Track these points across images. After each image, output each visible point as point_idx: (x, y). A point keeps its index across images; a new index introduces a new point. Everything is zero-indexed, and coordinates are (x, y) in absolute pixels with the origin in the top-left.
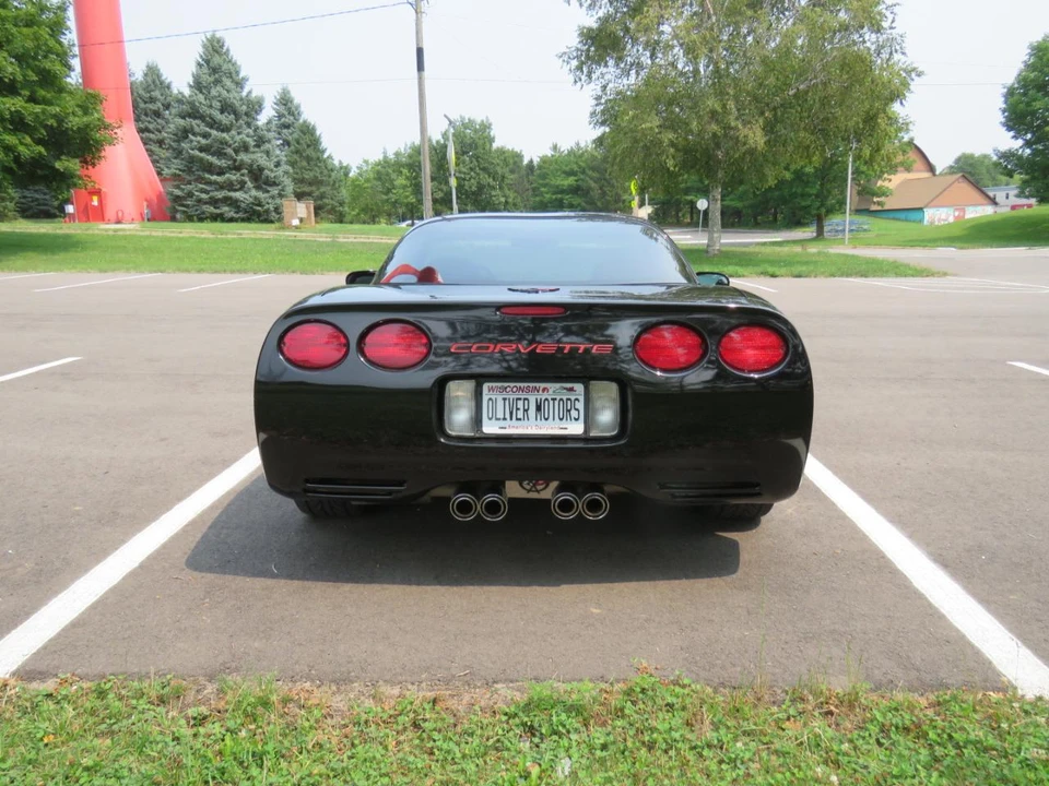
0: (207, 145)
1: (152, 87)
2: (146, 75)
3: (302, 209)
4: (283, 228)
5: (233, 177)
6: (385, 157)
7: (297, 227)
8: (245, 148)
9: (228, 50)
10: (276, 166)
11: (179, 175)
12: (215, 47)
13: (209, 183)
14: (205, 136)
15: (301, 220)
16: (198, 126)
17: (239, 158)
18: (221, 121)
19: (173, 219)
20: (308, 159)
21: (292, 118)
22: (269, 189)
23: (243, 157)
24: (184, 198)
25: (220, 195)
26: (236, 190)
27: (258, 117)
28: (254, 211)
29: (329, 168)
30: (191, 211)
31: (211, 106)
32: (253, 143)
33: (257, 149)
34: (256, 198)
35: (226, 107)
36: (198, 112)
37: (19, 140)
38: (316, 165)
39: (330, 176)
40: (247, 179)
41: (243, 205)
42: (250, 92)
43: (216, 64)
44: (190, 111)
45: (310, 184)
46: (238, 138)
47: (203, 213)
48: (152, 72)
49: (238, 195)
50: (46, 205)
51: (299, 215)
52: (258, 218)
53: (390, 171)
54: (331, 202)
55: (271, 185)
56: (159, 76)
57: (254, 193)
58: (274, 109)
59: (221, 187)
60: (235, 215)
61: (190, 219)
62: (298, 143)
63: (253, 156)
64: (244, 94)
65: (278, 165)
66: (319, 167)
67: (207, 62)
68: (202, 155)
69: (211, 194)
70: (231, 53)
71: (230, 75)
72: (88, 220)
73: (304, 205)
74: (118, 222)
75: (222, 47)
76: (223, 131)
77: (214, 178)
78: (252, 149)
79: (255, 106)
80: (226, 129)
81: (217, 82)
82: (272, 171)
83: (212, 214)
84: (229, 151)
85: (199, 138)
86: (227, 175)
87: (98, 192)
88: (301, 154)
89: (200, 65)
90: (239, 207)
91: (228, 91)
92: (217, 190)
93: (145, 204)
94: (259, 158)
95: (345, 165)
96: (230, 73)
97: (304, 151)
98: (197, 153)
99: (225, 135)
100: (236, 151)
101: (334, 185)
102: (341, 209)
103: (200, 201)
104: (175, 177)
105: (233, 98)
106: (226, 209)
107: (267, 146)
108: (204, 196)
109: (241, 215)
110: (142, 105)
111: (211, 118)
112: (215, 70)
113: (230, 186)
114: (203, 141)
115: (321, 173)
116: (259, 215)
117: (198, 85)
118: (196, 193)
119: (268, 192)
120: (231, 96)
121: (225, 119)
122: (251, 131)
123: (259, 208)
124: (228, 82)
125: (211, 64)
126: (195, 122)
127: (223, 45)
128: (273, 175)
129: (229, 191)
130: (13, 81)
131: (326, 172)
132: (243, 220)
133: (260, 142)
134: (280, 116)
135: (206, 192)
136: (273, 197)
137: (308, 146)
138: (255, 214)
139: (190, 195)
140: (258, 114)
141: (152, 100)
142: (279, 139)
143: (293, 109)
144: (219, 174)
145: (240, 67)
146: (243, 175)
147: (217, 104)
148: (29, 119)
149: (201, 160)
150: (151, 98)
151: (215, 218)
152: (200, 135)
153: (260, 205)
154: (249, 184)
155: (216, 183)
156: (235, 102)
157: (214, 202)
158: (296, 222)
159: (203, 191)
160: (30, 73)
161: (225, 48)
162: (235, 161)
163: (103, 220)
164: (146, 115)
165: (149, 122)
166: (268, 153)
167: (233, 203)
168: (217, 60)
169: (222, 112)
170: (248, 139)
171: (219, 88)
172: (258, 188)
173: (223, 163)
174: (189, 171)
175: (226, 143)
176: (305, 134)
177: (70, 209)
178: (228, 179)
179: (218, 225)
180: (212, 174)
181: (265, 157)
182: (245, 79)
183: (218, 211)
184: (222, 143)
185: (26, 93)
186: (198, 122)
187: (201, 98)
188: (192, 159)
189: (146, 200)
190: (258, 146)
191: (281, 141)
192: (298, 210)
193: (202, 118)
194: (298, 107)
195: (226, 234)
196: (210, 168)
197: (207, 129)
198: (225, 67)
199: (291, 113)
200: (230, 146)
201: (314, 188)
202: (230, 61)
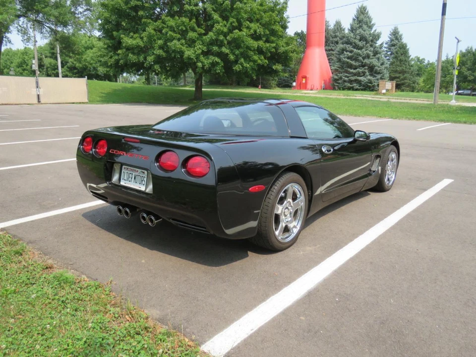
0: (351, 56)
1: (337, 31)
2: (335, 26)
3: (389, 85)
4: (377, 94)
5: (360, 70)
6: (447, 58)
7: (384, 94)
8: (368, 57)
9: (368, 12)
10: (381, 65)
11: (338, 70)
12: (362, 11)
13: (350, 73)
14: (351, 52)
15: (387, 90)
16: (349, 47)
17: (364, 61)
18: (359, 45)
19: (334, 89)
20: (401, 61)
21: (397, 41)
22: (376, 75)
23: (367, 61)
24: (338, 80)
25: (353, 78)
26: (361, 76)
27: (377, 42)
28: (368, 85)
29: (411, 65)
30: (340, 86)
31: (355, 38)
32: (372, 54)
33: (373, 57)
34: (369, 80)
35: (363, 38)
36: (349, 41)
37: (259, 58)
38: (404, 64)
39: (410, 69)
40: (367, 71)
41: (363, 83)
42: (375, 30)
43: (362, 18)
44: (347, 41)
45: (400, 73)
46: (365, 52)
47: (345, 86)
48: (338, 24)
49: (361, 78)
50: (288, 82)
51: (387, 88)
52: (369, 89)
53: (449, 66)
54: (408, 81)
55: (378, 74)
56: (340, 26)
57: (369, 77)
58: (389, 37)
59: (355, 75)
60: (359, 88)
61: (339, 89)
62: (397, 53)
63: (371, 60)
64: (372, 31)
65: (382, 64)
66: (405, 65)
67: (358, 18)
68: (348, 60)
69: (350, 78)
70: (369, 13)
71: (366, 23)
72: (300, 89)
73: (390, 83)
74: (312, 90)
75: (365, 11)
76: (359, 50)
77: (352, 71)
78: (371, 57)
79: (377, 37)
80: (361, 48)
81: (360, 27)
82: (379, 67)
83: (349, 87)
84: (361, 58)
85: (348, 53)
86: (358, 69)
87: (305, 77)
88: (397, 59)
89: (354, 20)
90: (361, 84)
91: (364, 31)
92: (352, 76)
93: (323, 82)
94: (374, 61)
95: (431, 62)
96: (367, 22)
97: (399, 57)
98: (346, 59)
99: (359, 51)
100: (364, 58)
101: (412, 73)
102: (413, 85)
103: (345, 81)
104: (336, 70)
105: (366, 34)
106: (355, 84)
107: (379, 55)
108: (346, 79)
109: (361, 87)
110: (331, 39)
111: (355, 43)
112: (360, 22)
113: (358, 74)
114: (350, 54)
115: (406, 67)
116: (370, 87)
117: (352, 30)
118: (343, 78)
119: (376, 77)
120: (365, 33)
121: (360, 44)
122: (372, 49)
123: (370, 85)
124: (365, 27)
125: (359, 19)
126: (347, 46)
127: (366, 10)
128: (379, 69)
129: (358, 76)
130: (260, 35)
131: (408, 67)
132: (362, 90)
133: (376, 53)
134: (392, 40)
135: (348, 77)
136: (378, 80)
137: (402, 54)
138: (369, 87)
139: (341, 78)
140: (377, 41)
141: (336, 37)
142: (389, 51)
143: (398, 37)
144: (355, 69)
145: (372, 19)
146: (365, 69)
147: (358, 37)
148: (264, 49)
149: (348, 62)
150: (335, 36)
151: (349, 89)
152: (349, 51)
153: (371, 83)
154: (368, 74)
155: (352, 73)
156: (367, 35)
157: (351, 82)
158: (384, 91)
159: (346, 76)
160: (267, 31)
161: (367, 11)
162: (363, 63)
163: (306, 89)
164: (332, 43)
165: (333, 46)
166: (378, 59)
167: (359, 82)
168: (362, 17)
169: (360, 40)
170: (370, 53)
171: (361, 30)
172: (371, 75)
173: (357, 64)
174: (342, 68)
175: (360, 55)
176: (401, 49)
177: (294, 84)
178: (358, 71)
179: (351, 92)
180: (351, 69)
181: (377, 60)
182: (374, 25)
183: (351, 86)
184: (358, 55)
185: (264, 39)
186: (349, 45)
187: (352, 35)
188: (344, 63)
189: (324, 80)
190: (374, 55)
191: (390, 53)
192: (387, 86)
193: (351, 44)
194: (401, 36)
195: (350, 96)
196: (351, 66)
197: (353, 49)
198: (365, 20)
199: (397, 39)
200: (361, 56)
201: (401, 75)
202: (368, 17)
